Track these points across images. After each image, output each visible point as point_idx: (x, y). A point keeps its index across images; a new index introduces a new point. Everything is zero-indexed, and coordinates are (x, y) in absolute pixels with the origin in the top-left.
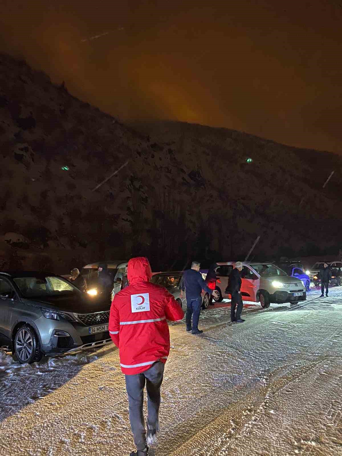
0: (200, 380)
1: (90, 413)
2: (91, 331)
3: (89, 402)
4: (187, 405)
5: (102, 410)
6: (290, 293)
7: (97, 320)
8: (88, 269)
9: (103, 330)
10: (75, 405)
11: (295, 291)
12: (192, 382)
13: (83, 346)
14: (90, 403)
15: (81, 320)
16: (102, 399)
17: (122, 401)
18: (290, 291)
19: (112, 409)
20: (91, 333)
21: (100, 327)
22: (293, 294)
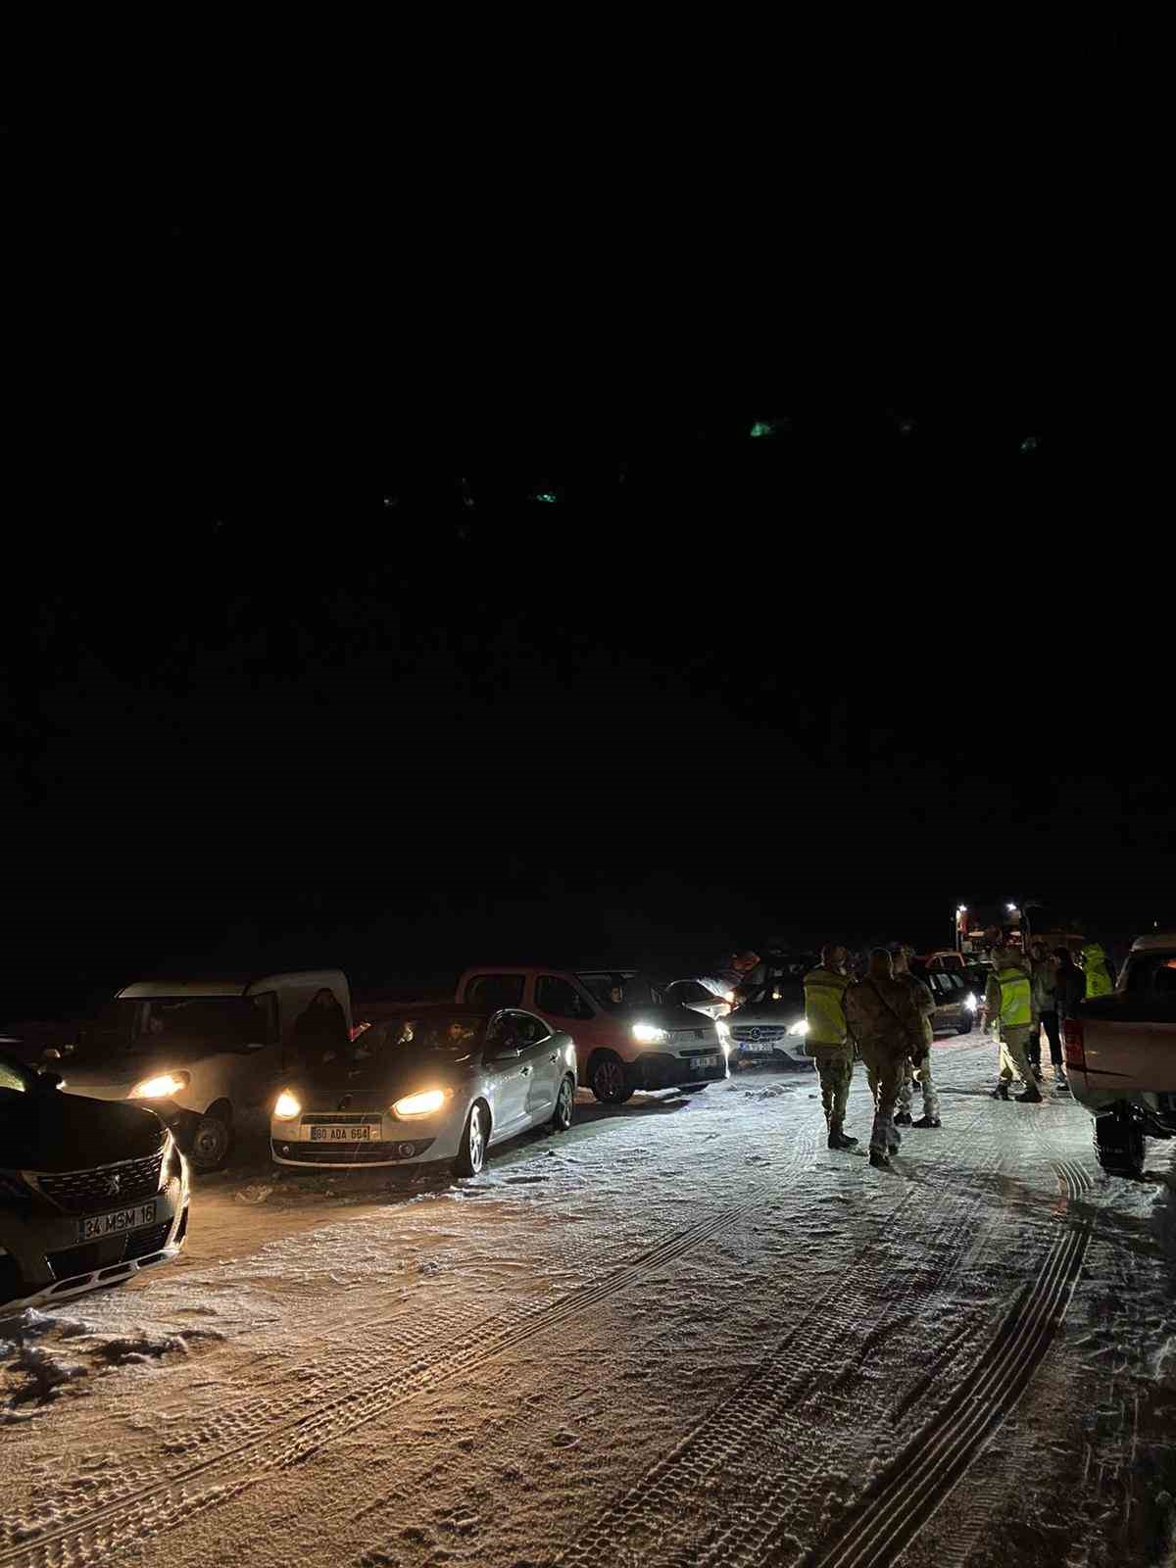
0: (635, 1392)
1: (272, 1558)
2: (87, 1231)
3: (256, 1515)
4: (621, 1488)
5: (316, 1539)
6: (680, 1057)
7: (107, 1192)
8: (134, 1001)
9: (129, 1226)
10: (204, 1530)
11: (696, 1053)
12: (610, 1404)
13: (55, 1286)
14: (260, 1518)
15: (52, 1195)
16: (303, 1496)
17: (380, 1496)
18: (682, 1053)
19: (351, 1531)
20: (86, 1238)
21: (117, 1214)
22: (689, 1062)
